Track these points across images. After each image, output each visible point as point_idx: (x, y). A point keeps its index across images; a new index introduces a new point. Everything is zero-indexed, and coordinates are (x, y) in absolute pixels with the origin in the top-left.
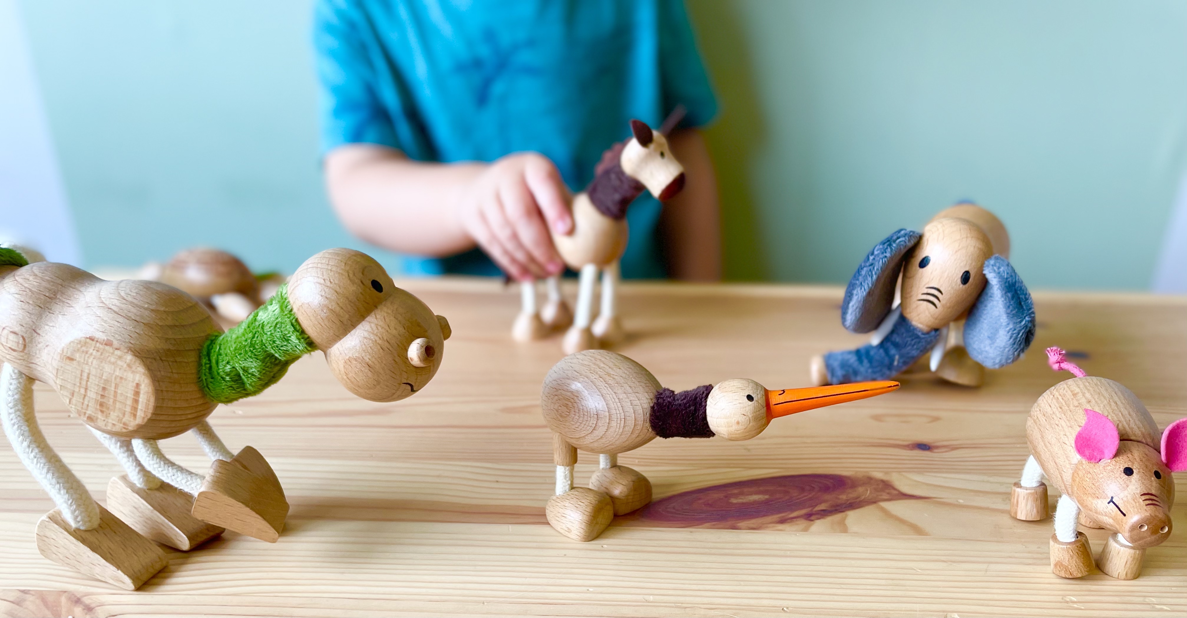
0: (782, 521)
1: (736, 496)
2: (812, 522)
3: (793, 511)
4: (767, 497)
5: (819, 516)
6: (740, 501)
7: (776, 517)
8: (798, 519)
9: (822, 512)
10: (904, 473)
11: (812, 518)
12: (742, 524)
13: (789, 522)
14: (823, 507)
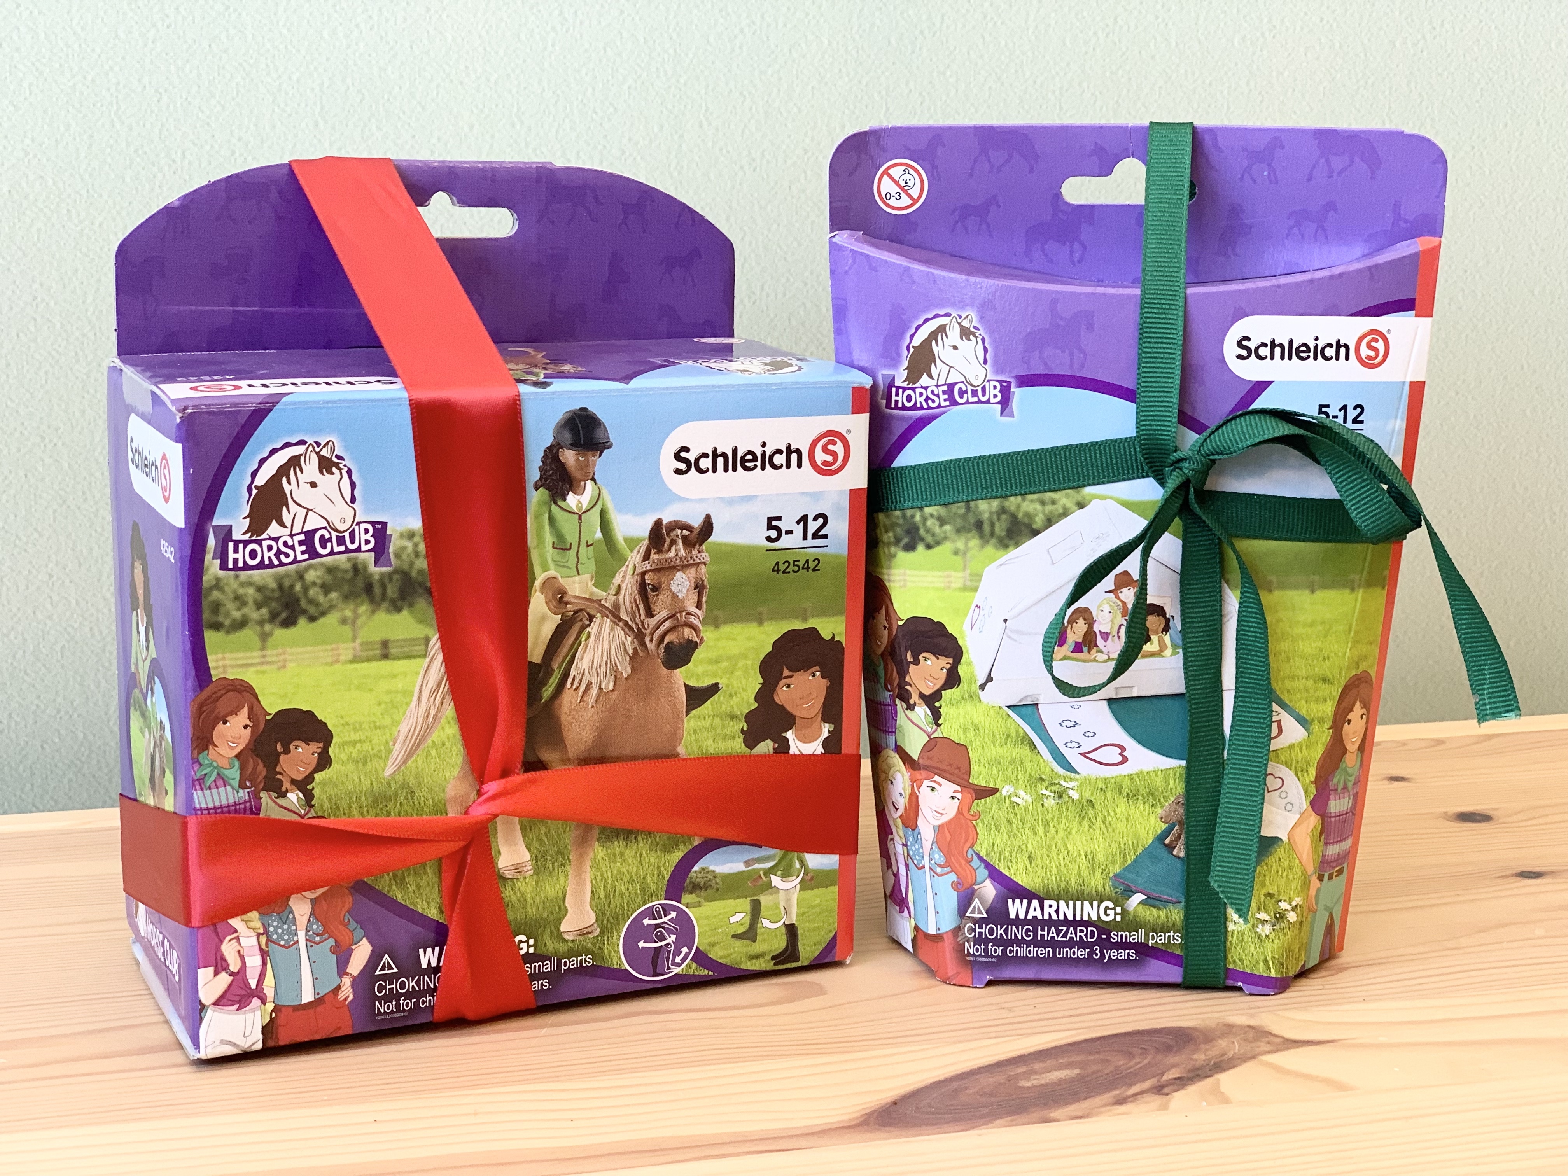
0: (1121, 1101)
1: (1027, 1075)
2: (1167, 1097)
3: (1131, 1085)
4: (1077, 1071)
5: (1175, 1087)
6: (1035, 1083)
7: (1108, 1097)
8: (1145, 1095)
9: (1178, 1082)
10: (1279, 1013)
11: (1166, 1090)
12: (1055, 1114)
13: (1131, 1102)
14: (1173, 1074)
